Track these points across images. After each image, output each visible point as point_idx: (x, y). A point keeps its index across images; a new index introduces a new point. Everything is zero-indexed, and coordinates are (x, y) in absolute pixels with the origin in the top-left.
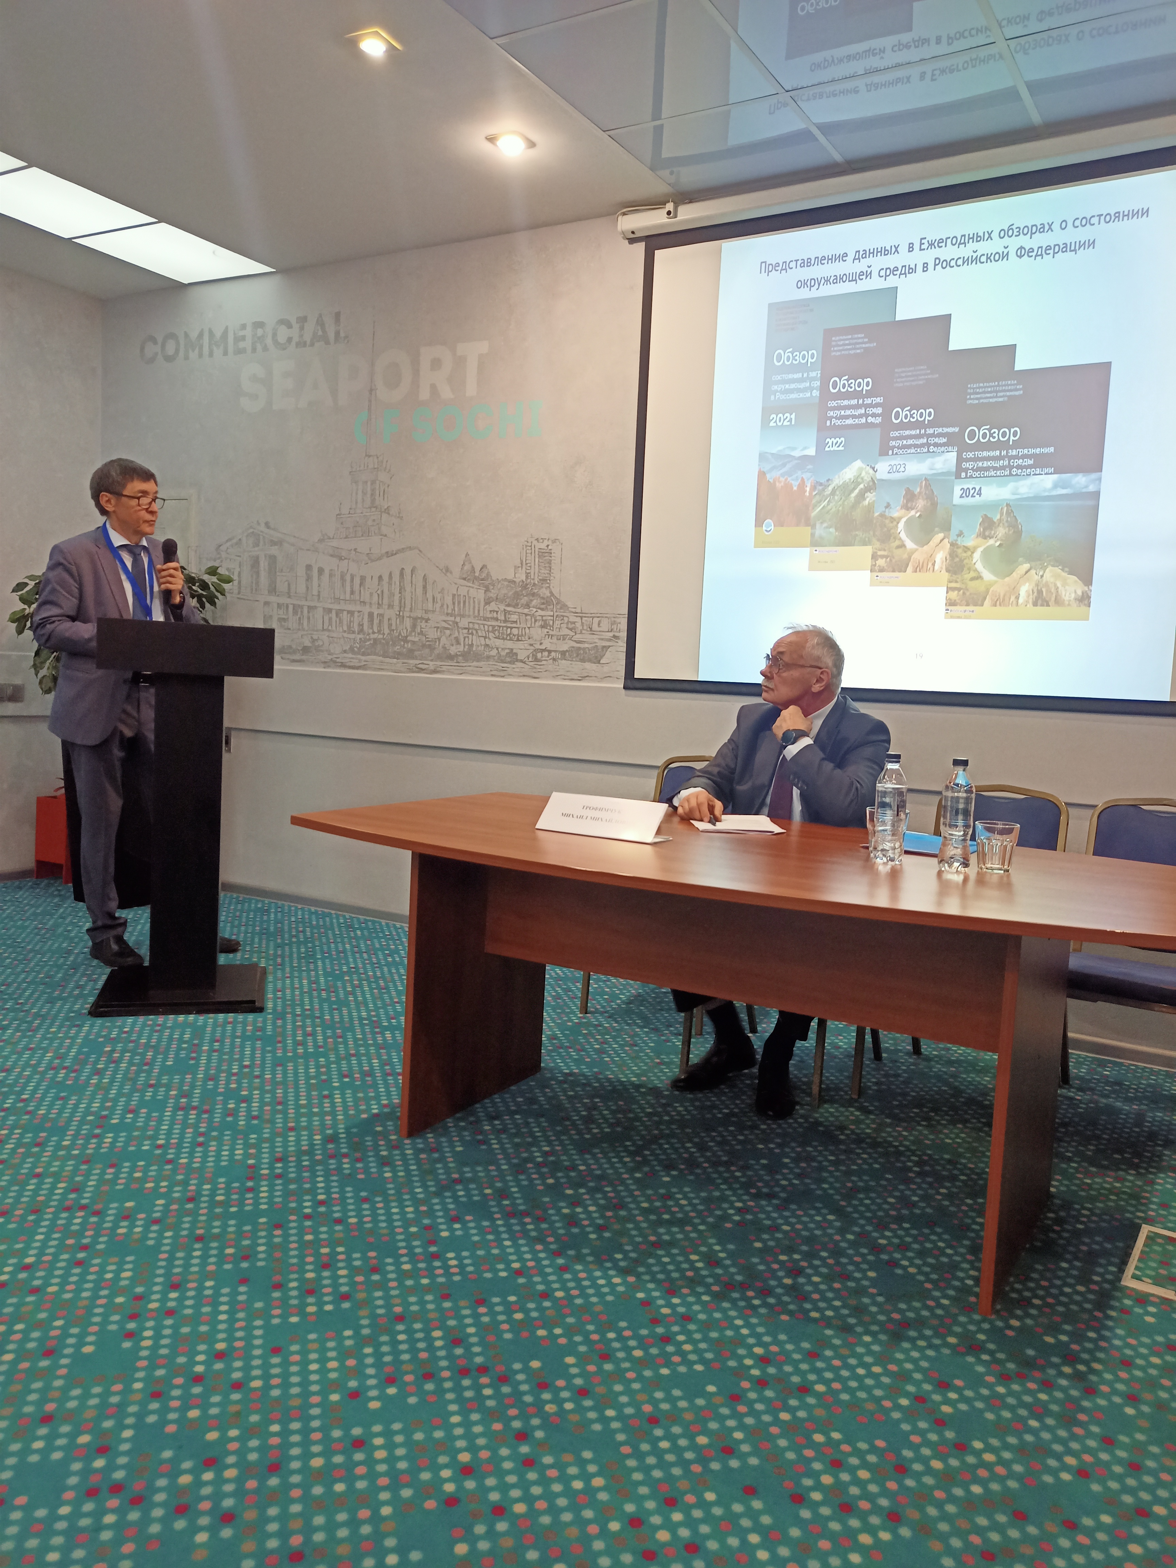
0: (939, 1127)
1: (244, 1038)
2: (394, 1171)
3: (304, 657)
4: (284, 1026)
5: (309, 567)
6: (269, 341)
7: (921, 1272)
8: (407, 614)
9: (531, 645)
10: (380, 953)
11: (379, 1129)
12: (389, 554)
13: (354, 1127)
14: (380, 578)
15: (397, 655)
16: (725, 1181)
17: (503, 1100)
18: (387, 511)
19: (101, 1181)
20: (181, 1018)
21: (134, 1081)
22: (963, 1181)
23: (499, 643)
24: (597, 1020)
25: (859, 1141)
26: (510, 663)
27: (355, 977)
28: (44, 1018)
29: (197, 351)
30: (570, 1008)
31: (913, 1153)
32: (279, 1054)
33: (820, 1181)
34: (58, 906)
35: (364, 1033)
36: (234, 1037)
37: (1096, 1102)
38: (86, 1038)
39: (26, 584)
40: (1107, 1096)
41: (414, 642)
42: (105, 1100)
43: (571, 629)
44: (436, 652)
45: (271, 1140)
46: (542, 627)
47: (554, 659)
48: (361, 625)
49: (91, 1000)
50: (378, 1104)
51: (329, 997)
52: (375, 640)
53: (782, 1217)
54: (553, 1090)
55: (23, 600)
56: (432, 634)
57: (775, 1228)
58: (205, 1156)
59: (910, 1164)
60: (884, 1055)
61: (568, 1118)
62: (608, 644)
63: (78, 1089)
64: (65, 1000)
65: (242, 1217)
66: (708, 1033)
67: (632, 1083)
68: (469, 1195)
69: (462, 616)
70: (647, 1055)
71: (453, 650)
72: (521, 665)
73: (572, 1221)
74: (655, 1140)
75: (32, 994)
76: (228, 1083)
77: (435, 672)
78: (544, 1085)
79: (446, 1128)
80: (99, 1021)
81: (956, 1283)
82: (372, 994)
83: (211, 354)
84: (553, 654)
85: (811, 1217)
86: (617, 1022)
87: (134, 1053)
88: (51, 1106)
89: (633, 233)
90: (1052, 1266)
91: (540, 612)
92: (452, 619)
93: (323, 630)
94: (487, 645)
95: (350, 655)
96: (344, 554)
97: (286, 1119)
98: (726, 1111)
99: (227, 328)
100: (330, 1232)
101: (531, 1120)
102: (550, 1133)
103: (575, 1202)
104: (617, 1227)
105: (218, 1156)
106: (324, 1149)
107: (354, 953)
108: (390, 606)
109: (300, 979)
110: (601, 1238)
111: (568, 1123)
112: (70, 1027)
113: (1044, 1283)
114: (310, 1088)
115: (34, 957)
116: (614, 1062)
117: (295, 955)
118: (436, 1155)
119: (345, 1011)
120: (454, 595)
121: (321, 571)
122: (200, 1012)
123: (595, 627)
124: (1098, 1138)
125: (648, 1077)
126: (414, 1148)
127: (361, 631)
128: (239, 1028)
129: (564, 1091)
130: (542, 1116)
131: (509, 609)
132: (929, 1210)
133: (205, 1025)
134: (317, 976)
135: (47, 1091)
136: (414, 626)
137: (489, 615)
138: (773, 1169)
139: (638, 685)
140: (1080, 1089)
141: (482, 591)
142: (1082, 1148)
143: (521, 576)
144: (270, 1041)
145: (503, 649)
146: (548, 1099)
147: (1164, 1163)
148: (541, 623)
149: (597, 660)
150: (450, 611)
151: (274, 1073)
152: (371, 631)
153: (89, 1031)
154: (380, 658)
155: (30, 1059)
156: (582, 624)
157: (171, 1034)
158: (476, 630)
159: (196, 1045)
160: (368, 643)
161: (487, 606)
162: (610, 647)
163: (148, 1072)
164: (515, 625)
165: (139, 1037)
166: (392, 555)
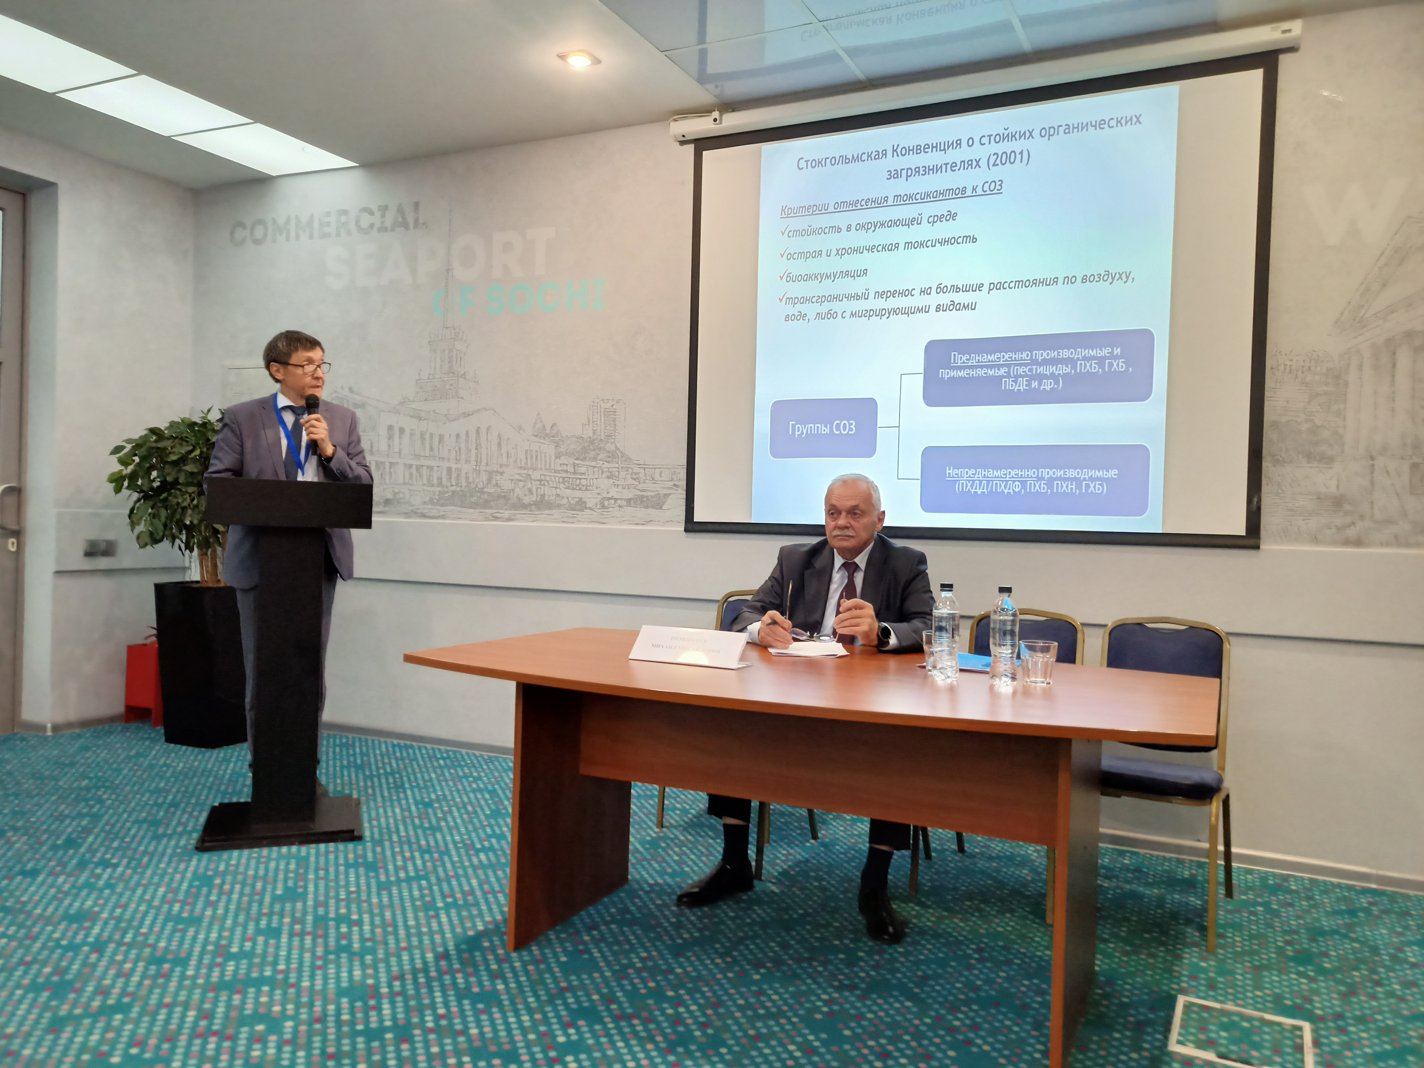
0: (991, 917)
1: (347, 865)
2: (506, 983)
3: (386, 509)
4: (383, 853)
5: (390, 428)
6: (352, 227)
7: (994, 1049)
8: (483, 468)
9: (599, 494)
10: (464, 780)
11: (486, 944)
12: (466, 415)
13: (463, 944)
14: (458, 436)
15: (474, 506)
16: (810, 976)
17: (598, 912)
18: (464, 376)
19: (229, 1006)
20: (284, 849)
21: (248, 911)
22: (1018, 965)
23: (569, 492)
24: (673, 834)
25: (923, 933)
26: (579, 510)
27: (444, 803)
28: (152, 855)
29: (284, 235)
30: (646, 823)
31: (971, 942)
32: (383, 878)
33: (893, 971)
34: (151, 749)
35: (459, 856)
36: (337, 865)
37: (1121, 888)
38: (195, 872)
39: (123, 448)
40: (1130, 883)
41: (490, 494)
42: (222, 929)
43: (635, 480)
44: (511, 501)
45: (386, 961)
46: (608, 477)
47: (620, 506)
48: (440, 479)
49: (196, 836)
50: (483, 920)
51: (422, 823)
52: (453, 492)
53: (865, 1006)
54: (641, 900)
55: (120, 461)
56: (507, 486)
57: (860, 1017)
58: (325, 978)
59: (970, 952)
60: (933, 854)
61: (659, 925)
62: (668, 492)
63: (195, 921)
64: (170, 837)
65: (370, 1035)
68: (578, 1001)
69: (535, 469)
71: (526, 500)
72: (588, 511)
73: (677, 1021)
74: (741, 941)
75: (137, 832)
76: (337, 909)
77: (509, 519)
78: (633, 895)
79: (549, 941)
80: (206, 856)
81: (1026, 1057)
82: (463, 820)
83: (297, 238)
84: (619, 502)
85: (891, 1004)
86: (690, 834)
87: (244, 884)
88: (169, 940)
89: (683, 136)
90: (1107, 1037)
91: (607, 465)
92: (525, 472)
93: (404, 484)
94: (558, 495)
95: (430, 506)
96: (423, 414)
97: (397, 941)
98: (801, 912)
99: (312, 215)
100: (455, 1044)
101: (626, 929)
102: (645, 940)
103: (677, 1002)
104: (718, 1023)
105: (338, 979)
106: (437, 966)
107: (439, 782)
108: (468, 461)
109: (393, 807)
110: (705, 1034)
111: (660, 930)
112: (178, 863)
113: (1102, 1053)
114: (415, 908)
115: (134, 797)
116: (694, 871)
117: (385, 786)
118: (542, 966)
119: (439, 836)
120: (526, 451)
121: (402, 430)
122: (301, 843)
123: (657, 477)
124: (1128, 920)
126: (521, 960)
127: (440, 484)
128: (341, 856)
129: (652, 900)
130: (635, 924)
131: (577, 462)
132: (993, 993)
133: (308, 854)
134: (408, 805)
135: (164, 925)
136: (490, 479)
137: (560, 468)
138: (852, 962)
139: (697, 527)
140: (1107, 877)
141: (552, 447)
142: (1115, 930)
143: (588, 433)
144: (371, 867)
145: (573, 498)
146: (639, 908)
147: (1189, 940)
148: (608, 474)
149: (659, 506)
150: (523, 465)
151: (380, 897)
152: (449, 484)
153: (198, 865)
154: (458, 509)
155: (143, 894)
156: (645, 475)
157: (277, 865)
158: (548, 481)
159: (302, 874)
160: (447, 495)
161: (558, 460)
162: (670, 494)
163: (260, 902)
164: (583, 477)
165: (246, 869)
166: (469, 415)
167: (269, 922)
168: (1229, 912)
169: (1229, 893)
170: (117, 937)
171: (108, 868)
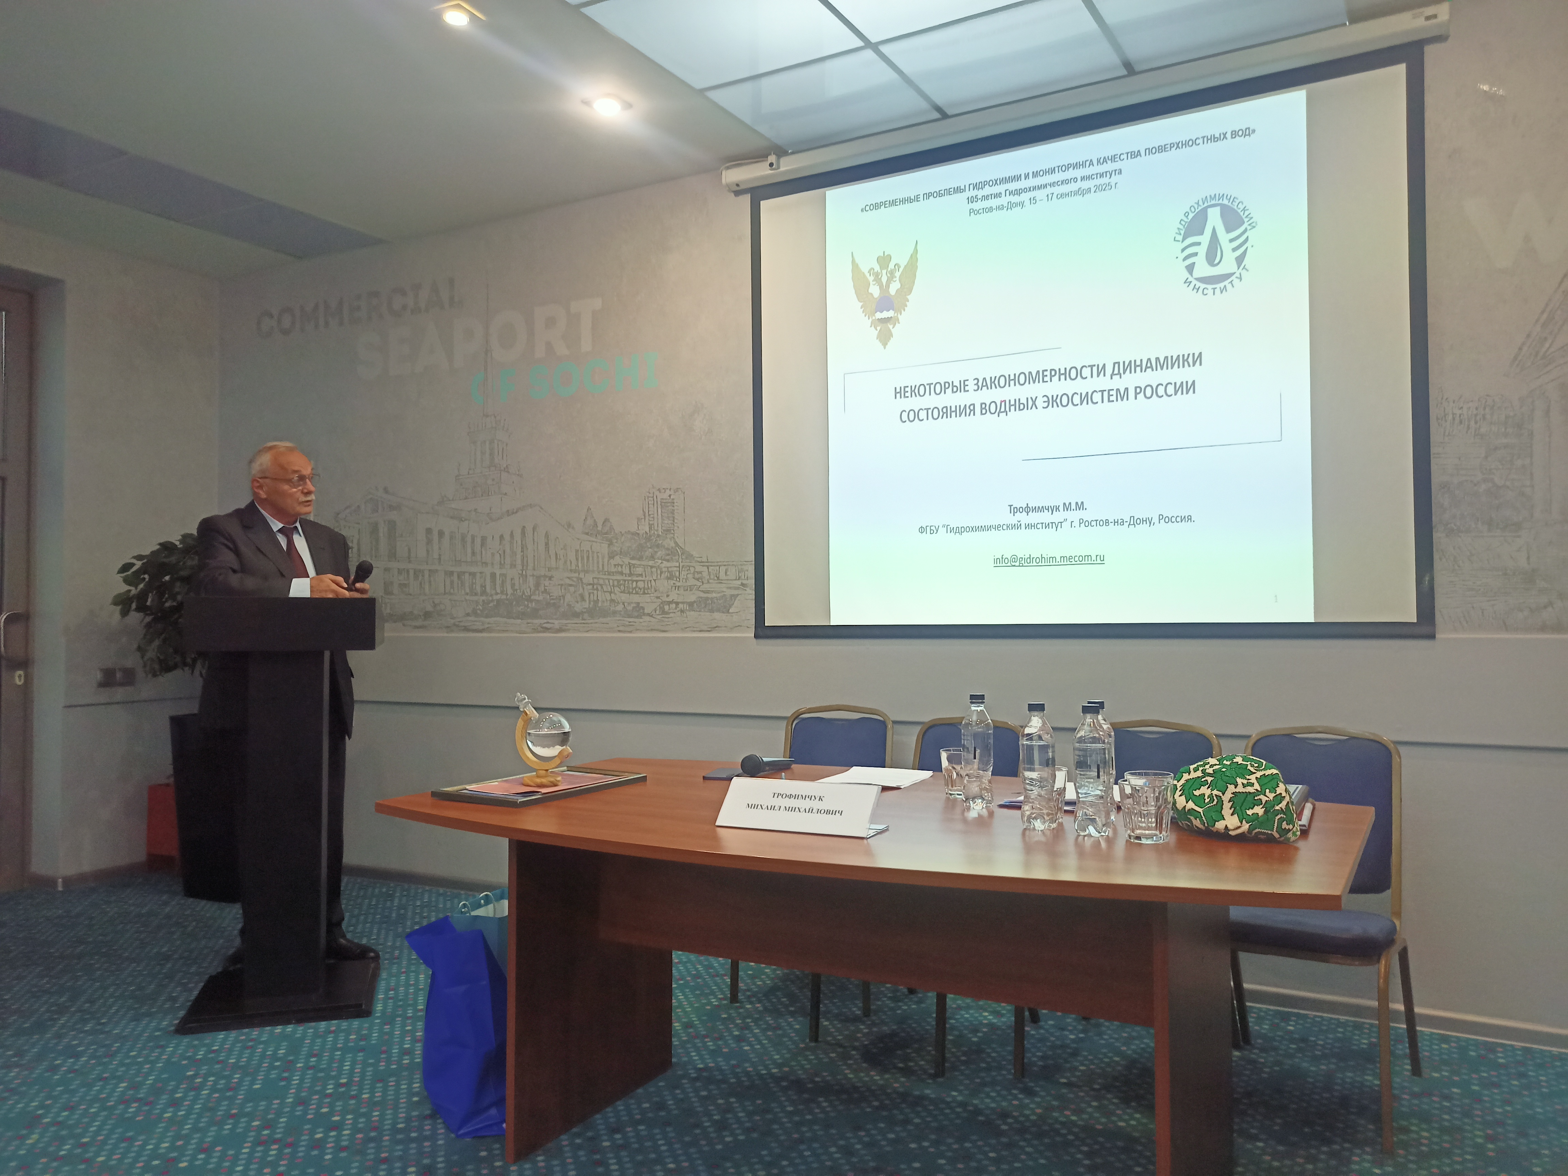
1: (345, 1049)
3: (426, 623)
4: (391, 1032)
5: (429, 531)
6: (383, 310)
8: (529, 572)
9: (658, 598)
11: (483, 1154)
12: (509, 513)
13: (454, 1154)
14: (502, 537)
15: (522, 615)
17: (627, 1108)
18: (506, 469)
21: (214, 1111)
23: (624, 597)
25: (1023, 1131)
26: (637, 617)
28: (125, 1039)
32: (382, 1067)
34: (167, 905)
36: (334, 1049)
37: (1281, 1064)
38: (168, 1061)
39: (133, 565)
40: (1292, 1056)
41: (537, 601)
42: (176, 1137)
43: (698, 579)
44: (562, 610)
46: (668, 578)
47: (682, 611)
48: (483, 587)
52: (498, 601)
54: (684, 1091)
55: (126, 581)
56: (556, 592)
61: (699, 1125)
62: (736, 592)
63: (149, 1126)
64: (153, 1016)
69: (586, 572)
71: (578, 607)
72: (647, 618)
74: (794, 1146)
75: (118, 1010)
76: (319, 1107)
77: (560, 630)
78: (674, 1085)
79: (559, 1148)
83: (325, 324)
84: (681, 606)
87: (219, 1076)
88: (113, 1151)
89: (738, 185)
91: (665, 564)
92: (577, 575)
93: (445, 593)
94: (612, 601)
95: (472, 618)
96: (464, 515)
97: (379, 1148)
99: (342, 299)
101: (657, 1131)
108: (513, 566)
112: (152, 1049)
114: (410, 1106)
116: (754, 1050)
120: (577, 551)
121: (441, 534)
123: (722, 575)
124: (1285, 1108)
125: (791, 1067)
127: (484, 592)
129: (697, 1090)
130: (670, 1125)
131: (633, 562)
135: (112, 1131)
136: (537, 585)
137: (613, 569)
139: (769, 633)
141: (605, 546)
142: (1267, 1123)
143: (644, 528)
144: (374, 1052)
145: (629, 604)
146: (678, 1102)
147: (1359, 1136)
148: (667, 574)
149: (725, 609)
150: (573, 567)
151: (372, 1092)
152: (493, 592)
153: (173, 1052)
154: (504, 620)
155: (100, 1092)
156: (709, 573)
157: (265, 1050)
158: (601, 585)
159: (291, 1062)
160: (491, 605)
161: (611, 561)
162: (738, 595)
163: (232, 1099)
164: (640, 578)
165: (228, 1057)
166: (513, 513)
167: (235, 1126)
168: (1415, 1095)
169: (1416, 1070)
170: (51, 1149)
171: (71, 1058)
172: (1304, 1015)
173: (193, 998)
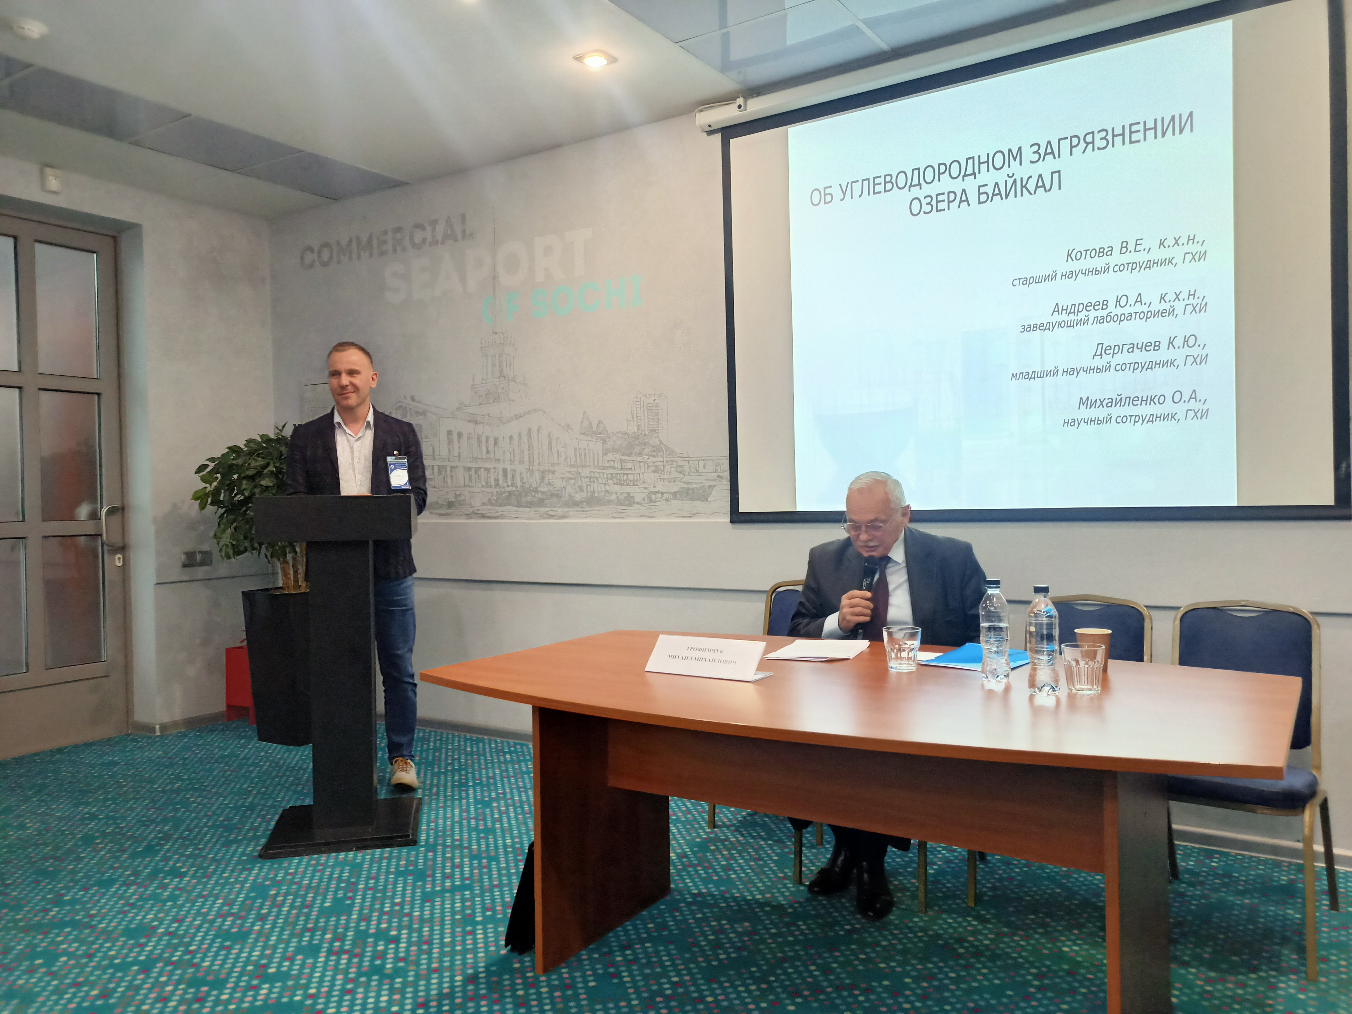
0: (1056, 934)
1: (398, 874)
2: (529, 1012)
3: (449, 511)
4: (434, 860)
5: (450, 433)
6: (407, 242)
8: (536, 468)
9: (646, 488)
11: (517, 965)
12: (517, 417)
13: (493, 965)
14: (511, 438)
15: (530, 505)
17: (636, 928)
18: (514, 379)
20: (342, 856)
21: (294, 925)
22: (1083, 994)
23: (617, 488)
24: (724, 834)
25: (978, 954)
26: (628, 505)
27: (502, 803)
28: (219, 862)
29: (347, 256)
30: (699, 823)
31: (1032, 965)
32: (429, 888)
34: (245, 747)
35: (507, 862)
36: (388, 873)
37: (1208, 898)
38: (254, 882)
39: (207, 466)
40: (1217, 890)
41: (543, 493)
42: (264, 948)
43: (680, 473)
44: (564, 499)
45: (415, 984)
46: (654, 472)
47: (667, 500)
48: (497, 480)
49: (263, 841)
51: (477, 825)
52: (510, 492)
54: (682, 914)
55: (203, 479)
56: (559, 484)
59: (1030, 978)
61: (696, 944)
62: (712, 483)
63: (242, 937)
64: (240, 843)
66: (829, 843)
67: (757, 901)
69: (583, 466)
70: (771, 869)
71: (578, 497)
72: (637, 506)
74: (779, 964)
75: (211, 838)
76: (379, 923)
77: (563, 517)
78: (674, 907)
79: (580, 961)
80: (268, 864)
83: (359, 257)
84: (666, 495)
86: (742, 835)
87: (296, 895)
88: (215, 957)
89: (710, 126)
91: (652, 459)
92: (575, 469)
93: (465, 486)
94: (607, 491)
95: (490, 507)
96: (478, 418)
97: (430, 960)
98: (848, 927)
99: (371, 234)
101: (661, 948)
102: (678, 962)
106: (464, 991)
107: (502, 778)
108: (521, 462)
109: (453, 808)
111: (696, 949)
112: (241, 872)
114: (454, 923)
115: (217, 800)
116: (740, 878)
117: (449, 784)
118: (570, 992)
119: (491, 840)
120: (575, 449)
121: (460, 435)
122: (359, 848)
123: (701, 469)
124: (1214, 938)
125: (773, 894)
126: (549, 985)
127: (497, 485)
128: (394, 863)
129: (693, 913)
130: (672, 943)
131: (624, 458)
133: (363, 859)
134: (468, 805)
135: (213, 941)
136: (543, 478)
137: (607, 465)
139: (743, 518)
140: (1190, 884)
141: (600, 444)
142: (1198, 951)
143: (633, 429)
144: (421, 876)
145: (621, 494)
146: (677, 923)
147: (1284, 964)
148: (653, 468)
149: (705, 498)
150: (573, 463)
151: (422, 910)
152: (505, 484)
153: (258, 874)
154: (516, 508)
155: (202, 907)
156: (690, 467)
157: (332, 873)
158: (597, 478)
159: (353, 884)
160: (504, 495)
161: (605, 457)
162: (715, 486)
163: (308, 916)
164: (630, 472)
165: (302, 878)
166: (520, 417)
167: (312, 938)
168: (1335, 929)
169: (1334, 905)
170: (166, 955)
171: (176, 878)
172: (1227, 852)
173: (271, 828)
